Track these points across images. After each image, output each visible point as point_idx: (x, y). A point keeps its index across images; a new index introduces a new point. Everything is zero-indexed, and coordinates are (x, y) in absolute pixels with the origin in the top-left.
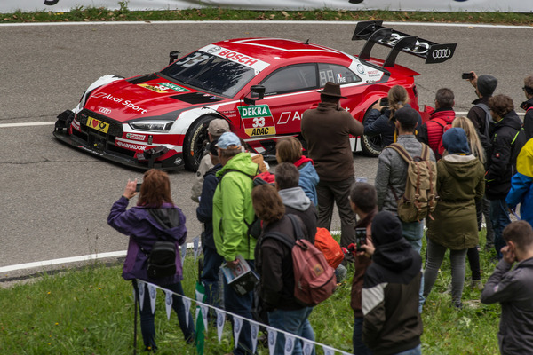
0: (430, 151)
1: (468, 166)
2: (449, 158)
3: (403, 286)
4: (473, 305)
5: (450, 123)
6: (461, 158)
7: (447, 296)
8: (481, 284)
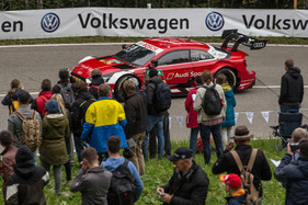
0: (37, 113)
1: (60, 120)
2: (50, 116)
3: (29, 187)
4: (67, 194)
5: (49, 98)
6: (56, 116)
7: (53, 190)
8: (71, 183)
